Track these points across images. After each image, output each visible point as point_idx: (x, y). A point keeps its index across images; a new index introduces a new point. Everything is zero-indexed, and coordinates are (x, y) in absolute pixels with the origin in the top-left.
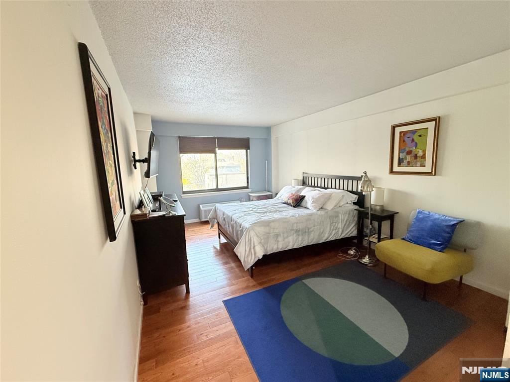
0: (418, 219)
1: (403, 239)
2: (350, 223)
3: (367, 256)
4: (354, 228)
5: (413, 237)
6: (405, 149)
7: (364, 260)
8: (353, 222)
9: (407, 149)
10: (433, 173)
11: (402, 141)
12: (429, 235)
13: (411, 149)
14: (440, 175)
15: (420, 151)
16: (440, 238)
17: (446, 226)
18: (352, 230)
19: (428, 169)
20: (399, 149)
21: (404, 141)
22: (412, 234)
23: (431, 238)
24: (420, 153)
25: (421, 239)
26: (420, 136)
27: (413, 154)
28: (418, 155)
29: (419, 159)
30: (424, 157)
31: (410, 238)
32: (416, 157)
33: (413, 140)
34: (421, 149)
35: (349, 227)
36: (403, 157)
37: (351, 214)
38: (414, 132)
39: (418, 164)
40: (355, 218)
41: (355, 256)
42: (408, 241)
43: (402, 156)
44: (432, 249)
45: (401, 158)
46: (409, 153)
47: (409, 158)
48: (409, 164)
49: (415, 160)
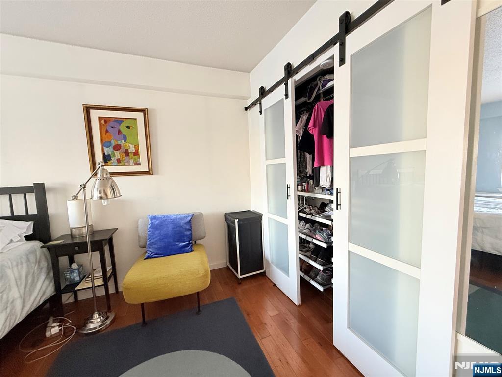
0: (154, 227)
1: (148, 258)
2: (34, 278)
3: (96, 315)
4: (47, 282)
5: (158, 249)
6: (110, 142)
7: (92, 326)
8: (40, 273)
9: (114, 143)
10: (151, 172)
11: (104, 131)
12: (176, 240)
13: (119, 143)
14: (158, 174)
15: (131, 146)
16: (185, 238)
17: (185, 223)
18: (44, 288)
19: (144, 167)
20: (102, 140)
21: (107, 131)
22: (156, 246)
23: (178, 242)
24: (132, 149)
25: (170, 247)
26: (128, 127)
27: (123, 149)
28: (130, 151)
29: (131, 156)
30: (136, 153)
31: (156, 252)
32: (127, 153)
33: (119, 132)
34: (132, 144)
35: (36, 285)
36: (110, 153)
37: (32, 258)
38: (120, 121)
39: (132, 162)
40: (42, 265)
41: (65, 333)
42: (155, 257)
43: (108, 151)
44: (183, 253)
45: (106, 154)
46: (117, 148)
47: (118, 154)
48: (119, 162)
49: (127, 158)
